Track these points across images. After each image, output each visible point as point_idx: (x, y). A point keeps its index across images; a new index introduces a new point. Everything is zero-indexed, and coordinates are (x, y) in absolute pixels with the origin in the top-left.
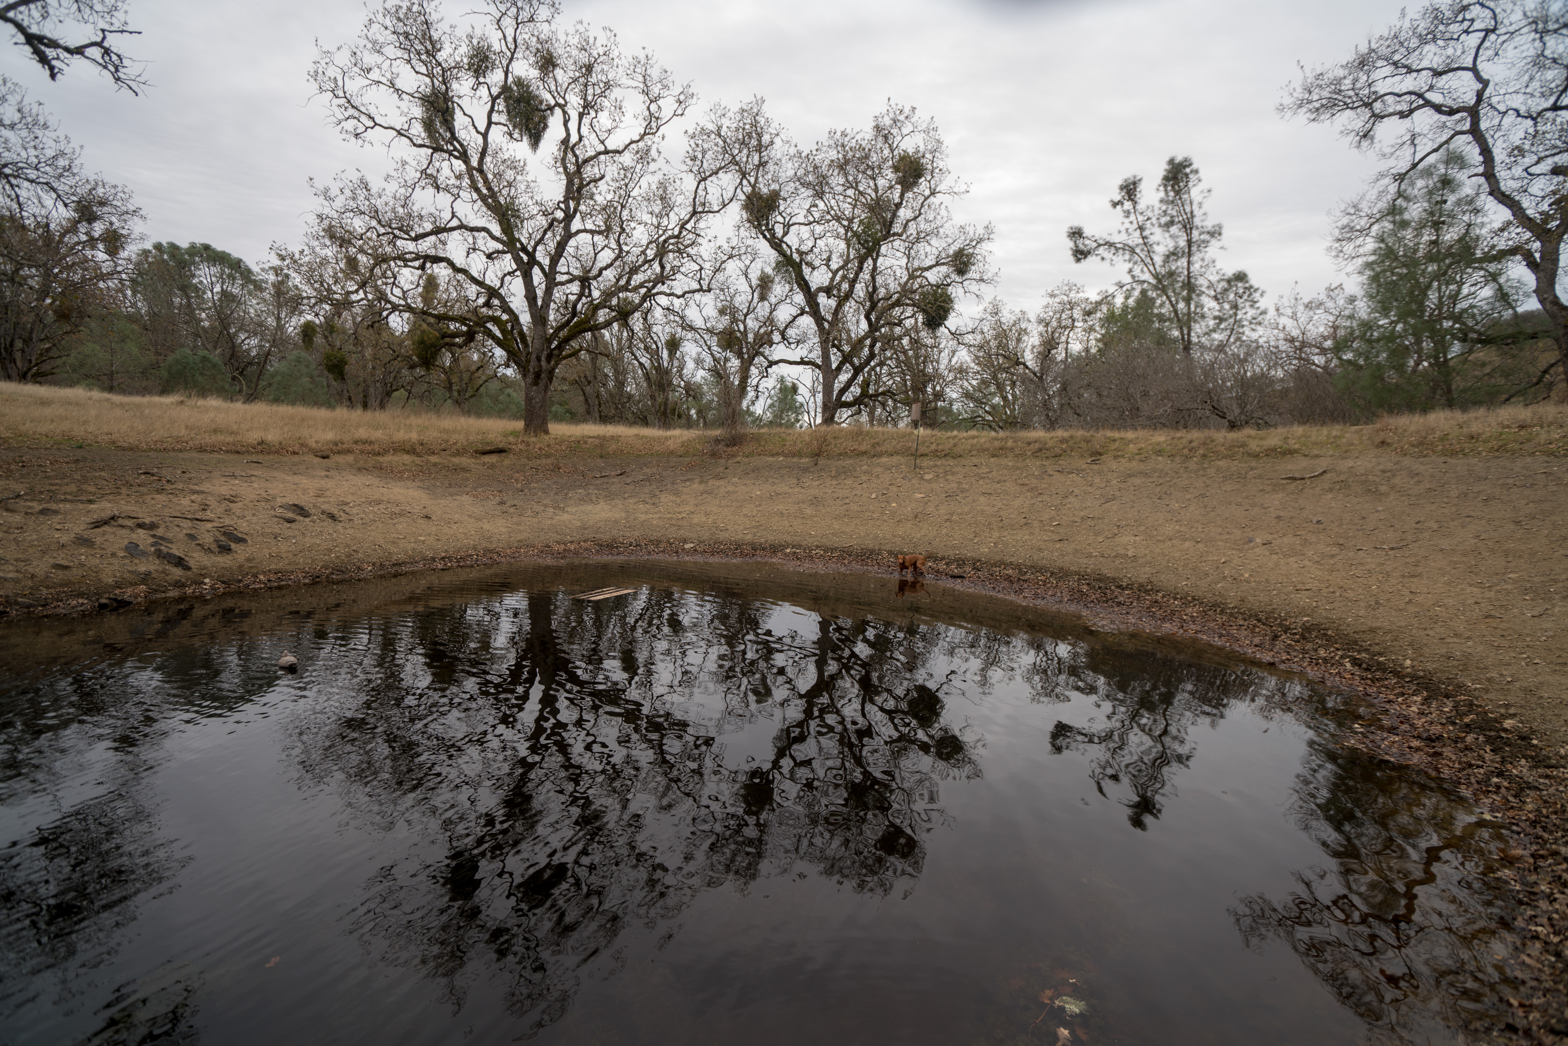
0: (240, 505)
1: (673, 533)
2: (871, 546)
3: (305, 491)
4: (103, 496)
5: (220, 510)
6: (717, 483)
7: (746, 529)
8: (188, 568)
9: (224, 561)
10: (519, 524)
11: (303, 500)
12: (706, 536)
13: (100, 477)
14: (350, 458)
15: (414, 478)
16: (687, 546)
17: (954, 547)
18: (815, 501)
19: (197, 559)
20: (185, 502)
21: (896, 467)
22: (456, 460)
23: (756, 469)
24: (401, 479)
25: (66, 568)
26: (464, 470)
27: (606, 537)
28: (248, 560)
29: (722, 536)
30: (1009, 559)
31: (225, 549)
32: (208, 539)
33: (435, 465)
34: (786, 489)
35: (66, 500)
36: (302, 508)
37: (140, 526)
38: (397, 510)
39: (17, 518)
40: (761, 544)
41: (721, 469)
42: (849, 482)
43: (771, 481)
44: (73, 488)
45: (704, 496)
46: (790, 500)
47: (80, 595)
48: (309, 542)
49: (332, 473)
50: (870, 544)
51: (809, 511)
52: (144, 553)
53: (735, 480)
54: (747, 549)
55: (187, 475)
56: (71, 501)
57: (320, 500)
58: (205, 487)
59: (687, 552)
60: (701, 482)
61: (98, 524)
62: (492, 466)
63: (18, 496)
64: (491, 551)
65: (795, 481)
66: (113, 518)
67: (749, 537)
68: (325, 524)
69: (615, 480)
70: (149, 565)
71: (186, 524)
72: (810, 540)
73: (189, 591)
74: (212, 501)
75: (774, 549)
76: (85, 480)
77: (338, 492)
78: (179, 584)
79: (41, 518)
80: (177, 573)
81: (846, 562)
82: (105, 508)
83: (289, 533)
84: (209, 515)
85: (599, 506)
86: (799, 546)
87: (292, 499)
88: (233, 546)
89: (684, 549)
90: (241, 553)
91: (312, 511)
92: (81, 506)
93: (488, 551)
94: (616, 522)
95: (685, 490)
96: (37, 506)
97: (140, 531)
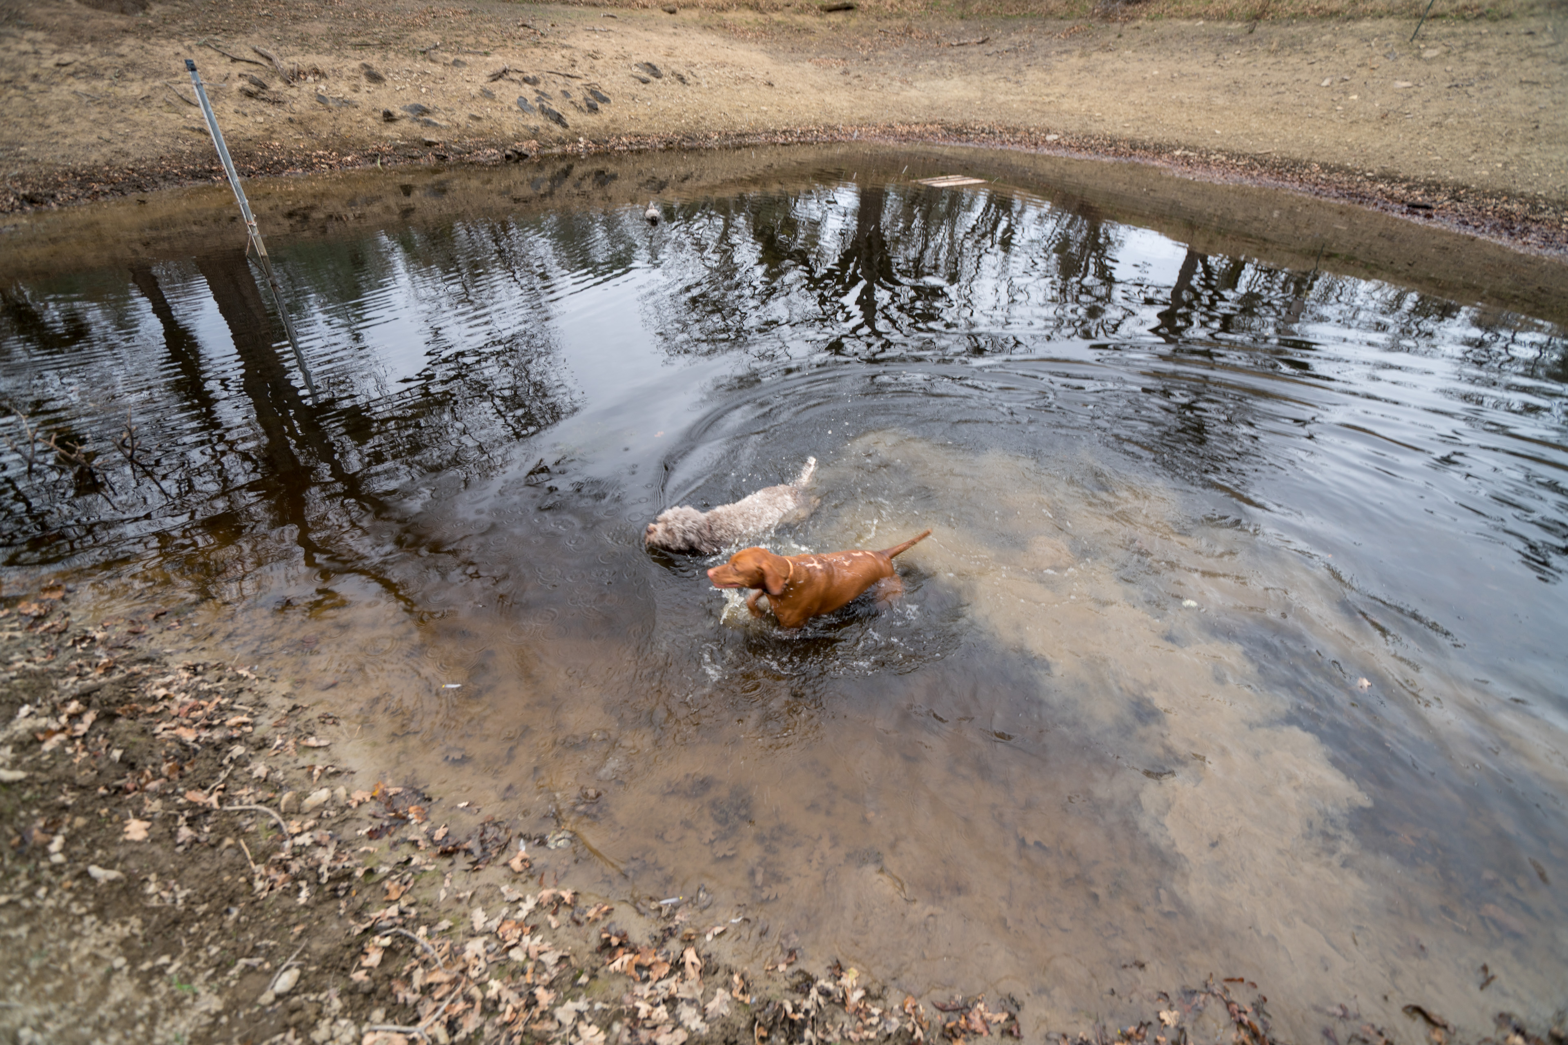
0: (601, 62)
1: (1035, 121)
2: (1297, 156)
3: (656, 48)
4: (495, 48)
5: (586, 67)
6: (1103, 56)
7: (1128, 121)
8: (566, 126)
9: (592, 120)
10: (861, 98)
11: (656, 59)
12: (1075, 127)
13: (489, 29)
14: (695, 14)
15: (757, 39)
16: (1050, 138)
17: (1432, 165)
18: (1235, 88)
19: (573, 117)
20: (557, 57)
21: (1380, 37)
22: (799, 19)
23: (1161, 39)
24: (744, 40)
25: (478, 119)
26: (808, 31)
27: (955, 121)
28: (613, 121)
29: (1095, 128)
30: (1519, 188)
31: (593, 109)
32: (578, 97)
33: (778, 24)
34: (1196, 68)
35: (468, 52)
36: (654, 68)
37: (526, 80)
38: (741, 75)
39: (438, 69)
40: (1143, 143)
41: (1112, 37)
42: (1293, 60)
43: (1177, 55)
44: (471, 40)
45: (1083, 74)
46: (1197, 85)
47: (492, 145)
48: (662, 104)
49: (679, 30)
50: (1297, 153)
51: (1220, 101)
52: (531, 108)
53: (1128, 53)
54: (1124, 147)
55: (556, 29)
56: (473, 53)
57: (670, 59)
58: (571, 41)
59: (1049, 145)
60: (1081, 56)
61: (496, 77)
62: (837, 28)
63: (436, 47)
64: (832, 128)
65: (1212, 57)
66: (505, 71)
67: (1129, 133)
68: (675, 86)
69: (975, 49)
70: (536, 121)
71: (560, 80)
72: (1212, 142)
73: (569, 148)
74: (578, 57)
75: (1159, 150)
76: (479, 32)
77: (686, 51)
78: (561, 142)
79: (455, 69)
80: (558, 129)
81: (1255, 173)
82: (498, 61)
83: (644, 95)
84: (577, 72)
85: (952, 82)
86: (1194, 148)
87: (645, 58)
88: (599, 105)
89: (1044, 141)
90: (607, 113)
91: (664, 72)
92: (481, 58)
93: (829, 127)
94: (969, 102)
95: (1059, 65)
96: (451, 58)
97: (526, 86)
